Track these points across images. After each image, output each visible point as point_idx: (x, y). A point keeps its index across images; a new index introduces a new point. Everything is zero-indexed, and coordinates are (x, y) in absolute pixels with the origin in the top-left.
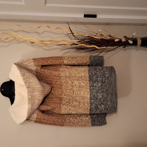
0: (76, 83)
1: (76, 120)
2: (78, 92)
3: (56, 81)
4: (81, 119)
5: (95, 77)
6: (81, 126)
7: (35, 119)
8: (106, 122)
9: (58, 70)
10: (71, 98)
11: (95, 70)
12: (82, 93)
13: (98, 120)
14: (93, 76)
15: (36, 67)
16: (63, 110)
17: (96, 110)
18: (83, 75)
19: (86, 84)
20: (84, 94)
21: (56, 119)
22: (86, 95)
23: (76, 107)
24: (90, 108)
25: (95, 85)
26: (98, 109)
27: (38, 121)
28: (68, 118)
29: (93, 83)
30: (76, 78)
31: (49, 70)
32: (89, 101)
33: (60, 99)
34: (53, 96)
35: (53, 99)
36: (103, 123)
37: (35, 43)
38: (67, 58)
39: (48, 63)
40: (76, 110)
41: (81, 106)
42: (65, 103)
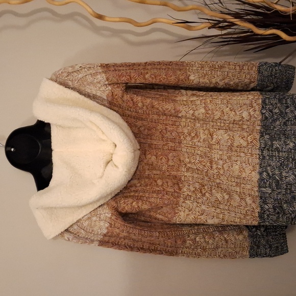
0: (220, 137)
1: (211, 241)
2: (223, 164)
3: (166, 128)
4: (225, 239)
5: (278, 123)
6: (222, 256)
7: (102, 237)
8: (287, 246)
9: (174, 101)
10: (206, 178)
11: (282, 104)
12: (236, 167)
13: (267, 241)
14: (275, 121)
15: (110, 88)
16: (182, 214)
17: (278, 218)
18: (245, 115)
19: (251, 142)
20: (242, 170)
21: (161, 239)
22: (248, 172)
23: (221, 206)
24: (261, 210)
25: (276, 144)
26: (284, 213)
27: (108, 242)
28: (192, 237)
29: (272, 139)
30: (222, 125)
31: (147, 97)
32: (256, 189)
33: (175, 181)
34: (155, 172)
35: (156, 181)
36: (280, 249)
37: (107, 19)
38: (197, 66)
39: (145, 79)
40: (221, 216)
41: (236, 204)
42: (190, 194)
